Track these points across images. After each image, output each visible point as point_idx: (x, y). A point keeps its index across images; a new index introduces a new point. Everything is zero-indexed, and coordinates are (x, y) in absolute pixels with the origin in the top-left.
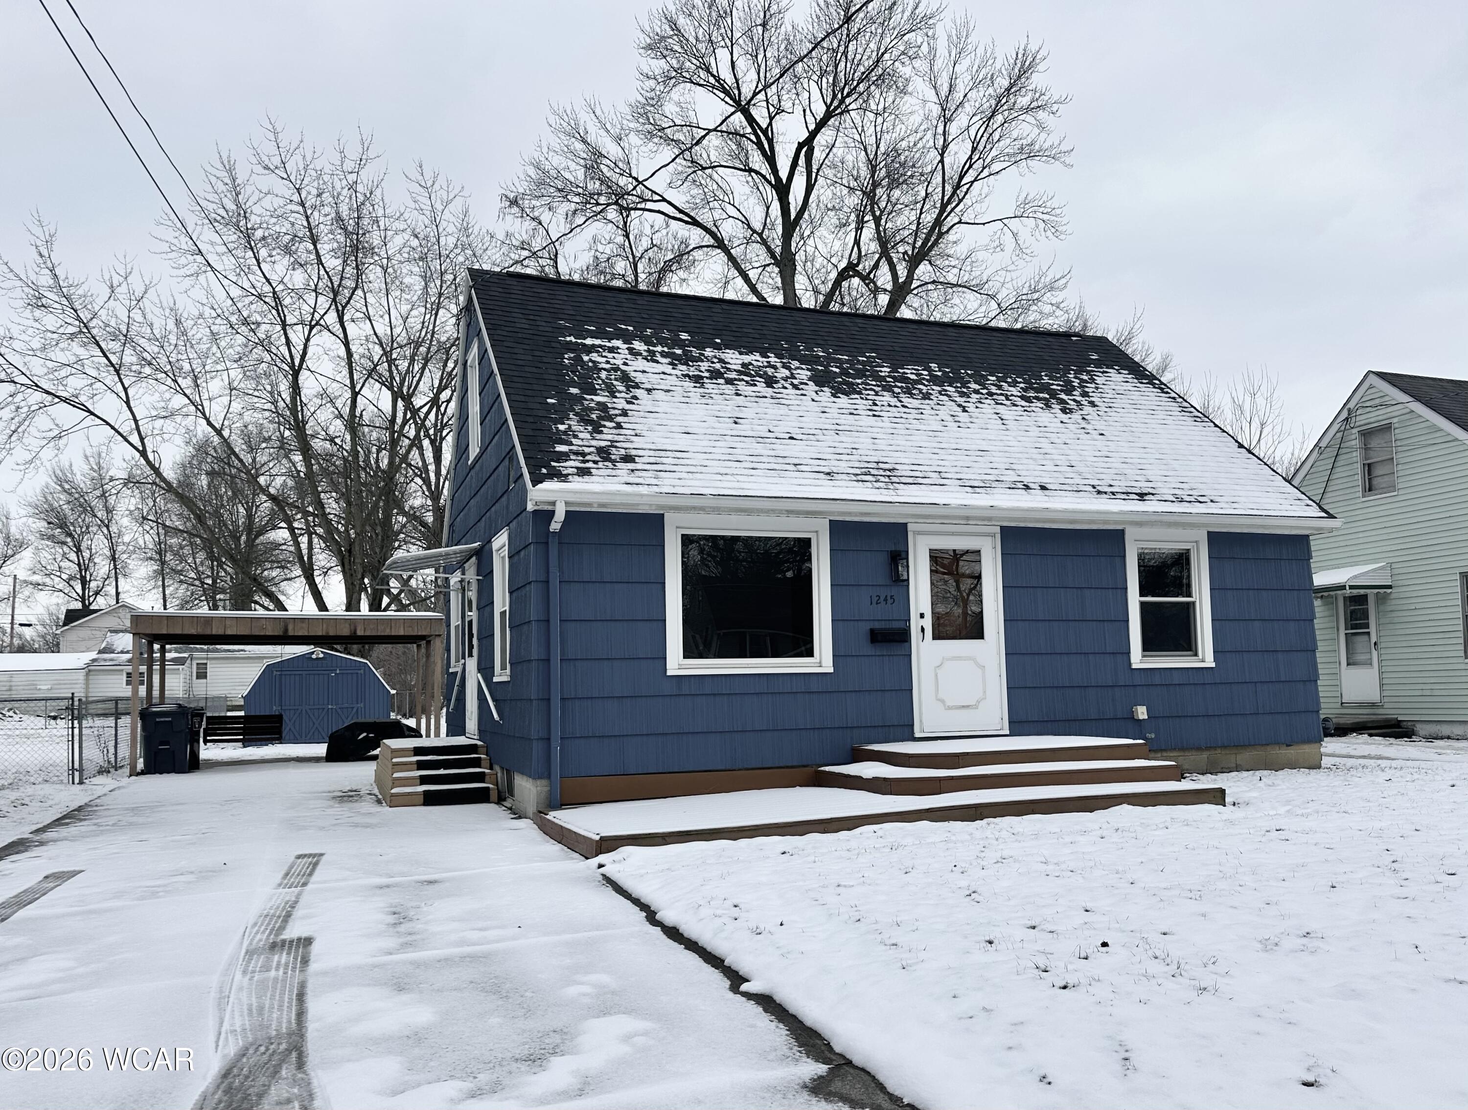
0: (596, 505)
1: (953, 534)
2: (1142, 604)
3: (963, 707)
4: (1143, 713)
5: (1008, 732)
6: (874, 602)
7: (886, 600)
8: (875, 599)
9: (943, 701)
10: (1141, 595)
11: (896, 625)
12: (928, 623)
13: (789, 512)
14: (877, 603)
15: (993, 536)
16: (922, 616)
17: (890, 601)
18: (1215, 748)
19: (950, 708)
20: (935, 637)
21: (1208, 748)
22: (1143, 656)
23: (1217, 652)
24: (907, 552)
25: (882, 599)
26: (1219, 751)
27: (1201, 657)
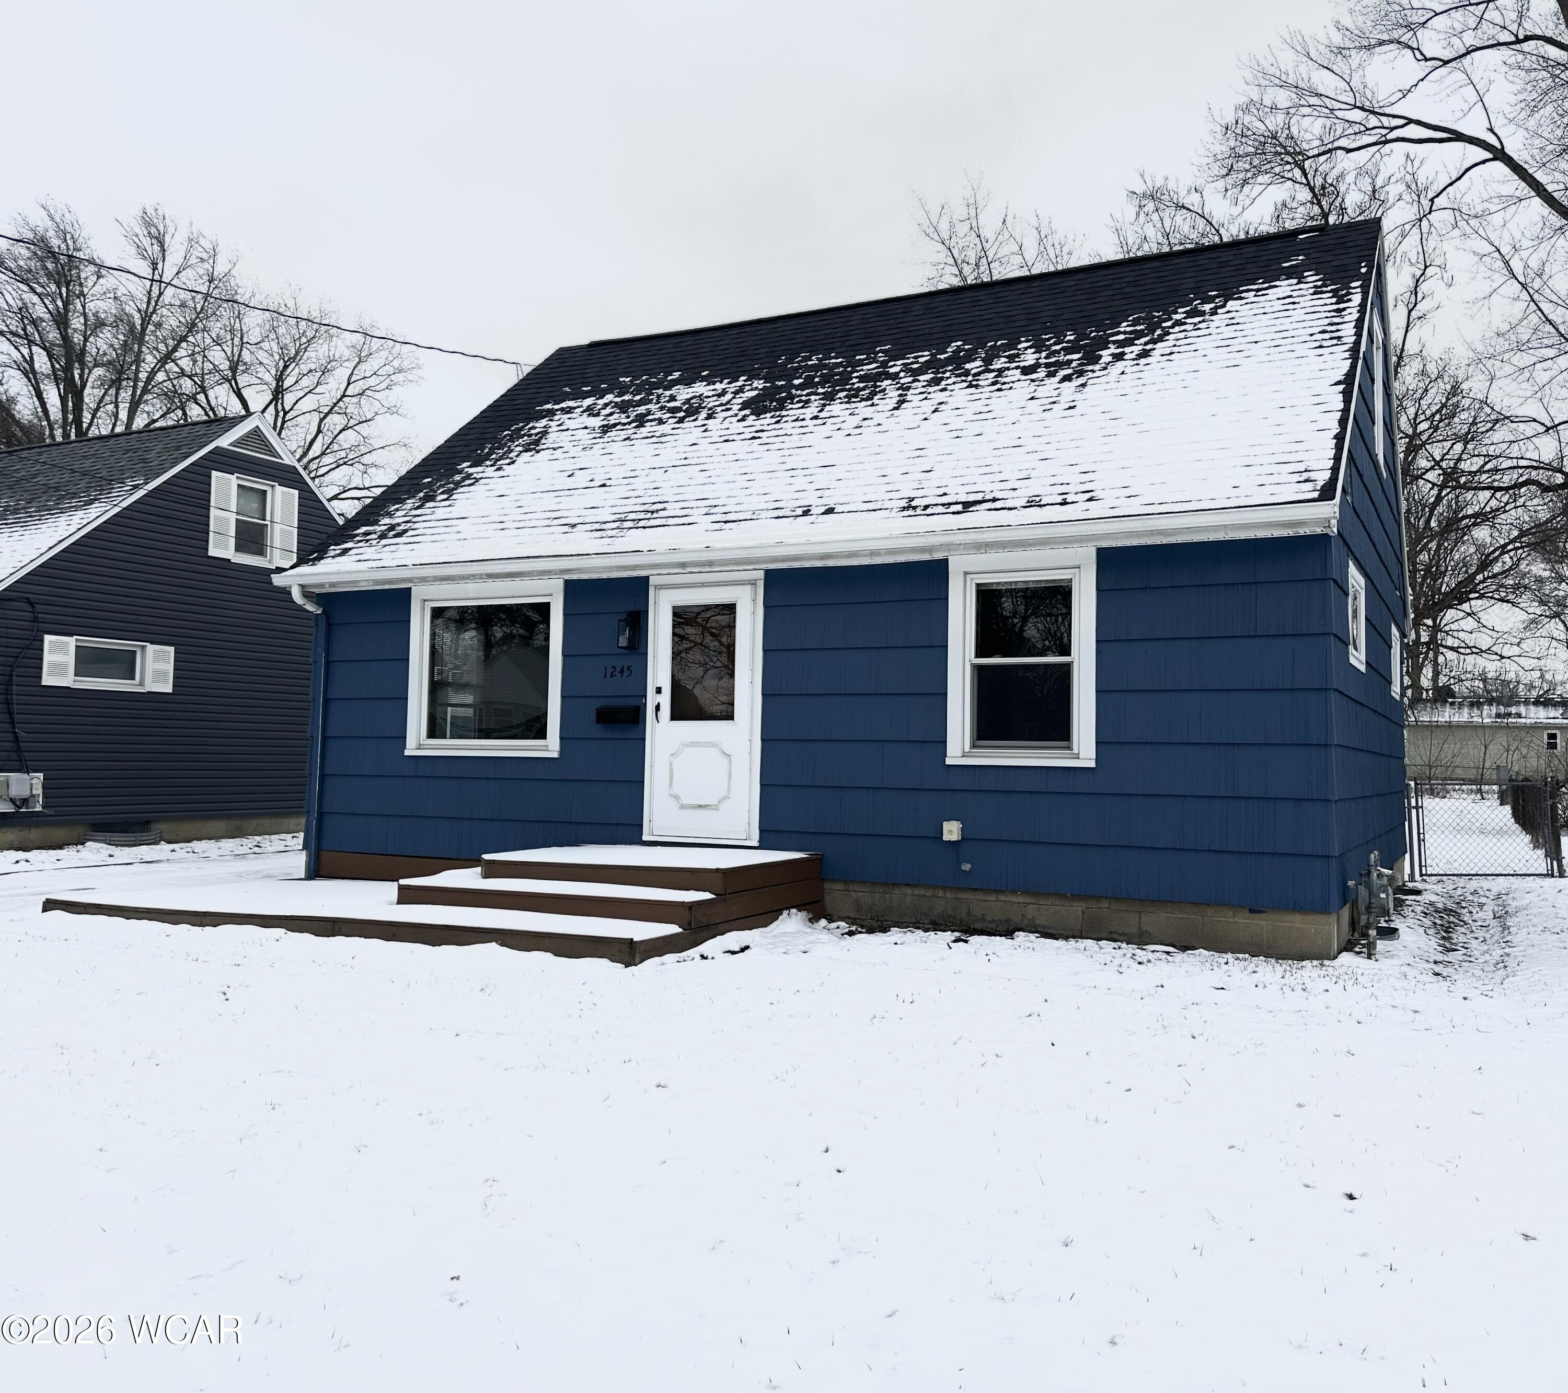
1: (703, 585)
2: (979, 670)
3: (700, 806)
4: (950, 831)
5: (756, 844)
6: (608, 675)
7: (622, 672)
8: (610, 671)
9: (677, 798)
10: (978, 655)
11: (632, 702)
12: (665, 700)
14: (612, 676)
15: (753, 583)
16: (659, 691)
17: (626, 673)
18: (1098, 898)
19: (683, 807)
20: (674, 717)
21: (1076, 897)
22: (974, 746)
23: (1100, 744)
24: (647, 611)
25: (618, 669)
26: (1105, 904)
27: (1075, 751)
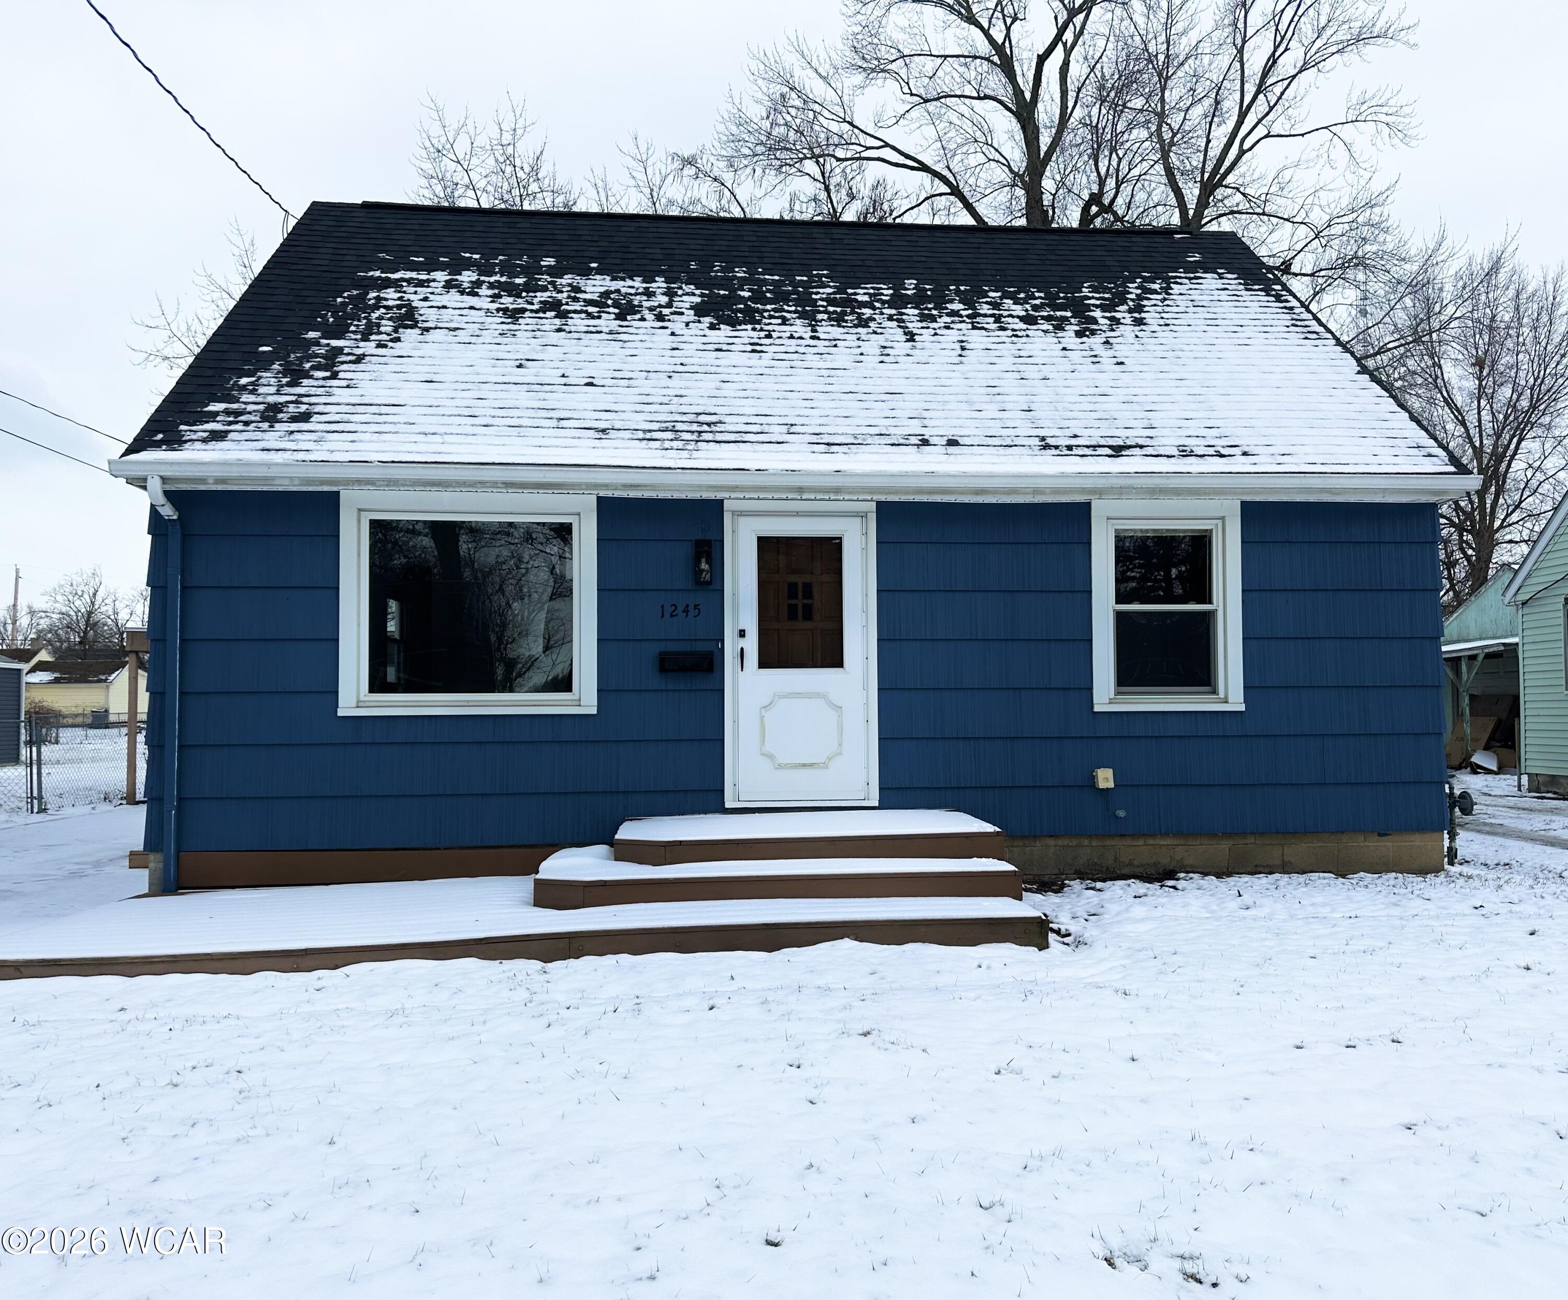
0: (211, 481)
1: (798, 514)
2: (1119, 616)
3: (804, 765)
4: (1107, 779)
5: (877, 804)
6: (667, 615)
7: (686, 611)
8: (668, 610)
9: (771, 757)
10: (1118, 602)
11: (700, 647)
12: (751, 645)
13: (508, 485)
14: (672, 616)
15: (863, 516)
16: (742, 634)
17: (692, 612)
18: (1244, 834)
19: (780, 767)
20: (764, 663)
21: (1227, 835)
22: (1118, 693)
23: (1248, 688)
24: (722, 542)
25: (681, 608)
26: (1251, 840)
27: (1222, 695)
